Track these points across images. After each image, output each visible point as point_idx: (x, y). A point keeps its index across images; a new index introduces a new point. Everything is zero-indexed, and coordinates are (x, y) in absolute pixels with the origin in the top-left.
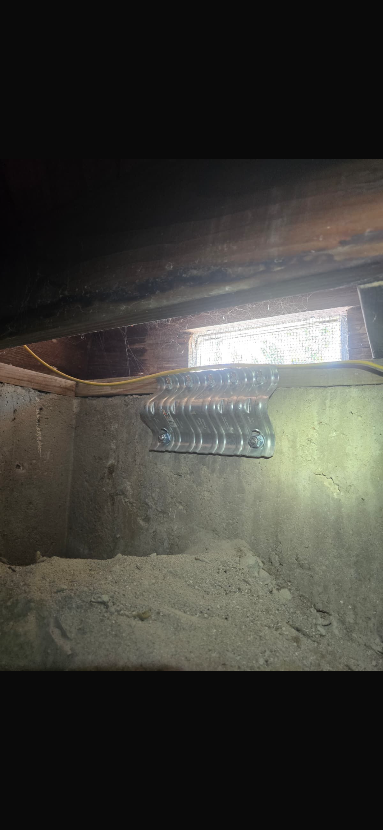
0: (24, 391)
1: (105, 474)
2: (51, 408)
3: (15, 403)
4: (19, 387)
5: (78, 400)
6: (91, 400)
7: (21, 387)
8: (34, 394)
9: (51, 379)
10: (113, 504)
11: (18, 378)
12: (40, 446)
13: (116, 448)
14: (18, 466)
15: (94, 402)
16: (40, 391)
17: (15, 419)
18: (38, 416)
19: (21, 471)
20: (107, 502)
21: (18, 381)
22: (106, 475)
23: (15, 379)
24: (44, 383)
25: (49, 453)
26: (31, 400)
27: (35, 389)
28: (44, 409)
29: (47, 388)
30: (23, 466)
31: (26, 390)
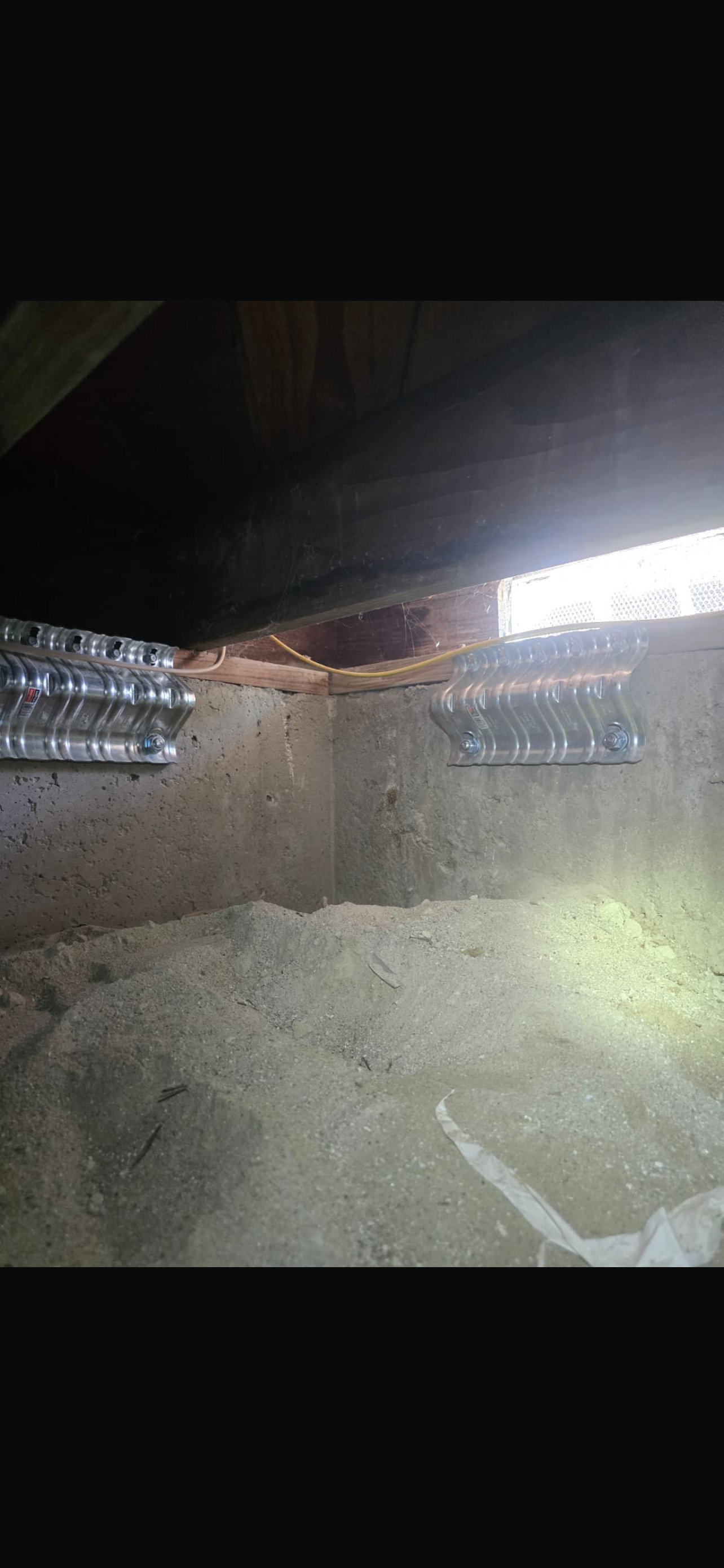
0: (266, 694)
1: (383, 803)
2: (301, 715)
3: (258, 711)
4: (260, 689)
5: (333, 699)
6: (354, 697)
7: (263, 688)
8: (279, 696)
9: (298, 672)
10: (399, 846)
11: (257, 676)
12: (291, 770)
13: (397, 766)
14: (269, 798)
15: (358, 700)
16: (284, 692)
17: (260, 733)
18: (285, 727)
19: (273, 804)
20: (390, 844)
21: (257, 680)
22: (385, 805)
23: (254, 677)
24: (288, 680)
25: (303, 778)
26: (275, 705)
27: (279, 690)
28: (293, 717)
29: (293, 686)
30: (274, 797)
31: (268, 692)
